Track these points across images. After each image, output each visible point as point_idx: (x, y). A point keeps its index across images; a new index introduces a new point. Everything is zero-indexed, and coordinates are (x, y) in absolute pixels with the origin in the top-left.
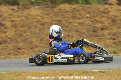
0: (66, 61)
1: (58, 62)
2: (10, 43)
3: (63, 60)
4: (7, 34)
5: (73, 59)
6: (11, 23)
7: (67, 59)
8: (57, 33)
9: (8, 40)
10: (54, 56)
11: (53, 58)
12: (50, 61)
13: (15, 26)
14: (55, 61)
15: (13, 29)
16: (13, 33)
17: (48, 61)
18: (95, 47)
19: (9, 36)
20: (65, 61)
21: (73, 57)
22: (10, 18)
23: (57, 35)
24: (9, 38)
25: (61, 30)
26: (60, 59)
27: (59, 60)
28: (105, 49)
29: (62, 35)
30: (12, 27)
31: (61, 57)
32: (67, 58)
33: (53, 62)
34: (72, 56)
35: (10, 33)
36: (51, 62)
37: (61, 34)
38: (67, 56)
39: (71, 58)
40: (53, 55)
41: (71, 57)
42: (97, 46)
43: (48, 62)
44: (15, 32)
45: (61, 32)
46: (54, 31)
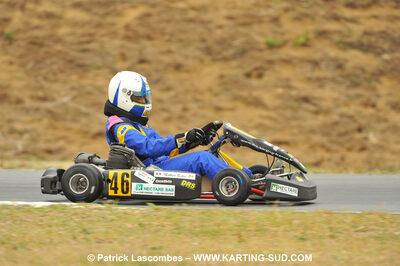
0: (172, 194)
1: (144, 192)
3: (162, 189)
5: (194, 185)
7: (173, 187)
8: (134, 98)
10: (133, 173)
11: (129, 179)
12: (116, 189)
14: (135, 189)
17: (112, 189)
18: (264, 152)
20: (169, 191)
21: (194, 178)
23: (134, 104)
25: (148, 88)
26: (150, 184)
27: (147, 189)
28: (296, 160)
29: (148, 107)
31: (157, 178)
32: (176, 182)
33: (129, 195)
34: (193, 176)
36: (120, 193)
37: (147, 102)
38: (175, 175)
39: (189, 184)
40: (129, 172)
41: (188, 180)
42: (271, 149)
43: (111, 193)
45: (145, 96)
46: (124, 90)
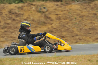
2: (55, 33)
4: (53, 25)
6: (56, 16)
9: (54, 30)
13: (59, 19)
15: (58, 21)
16: (58, 25)
19: (55, 27)
22: (55, 12)
24: (55, 29)
30: (56, 19)
35: (56, 24)
44: (59, 23)
